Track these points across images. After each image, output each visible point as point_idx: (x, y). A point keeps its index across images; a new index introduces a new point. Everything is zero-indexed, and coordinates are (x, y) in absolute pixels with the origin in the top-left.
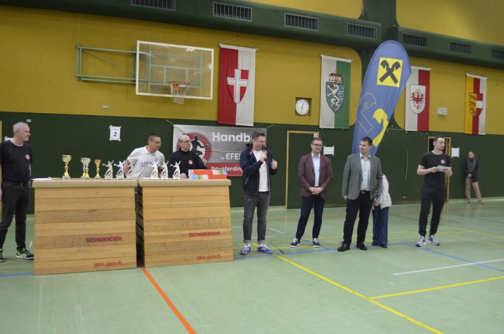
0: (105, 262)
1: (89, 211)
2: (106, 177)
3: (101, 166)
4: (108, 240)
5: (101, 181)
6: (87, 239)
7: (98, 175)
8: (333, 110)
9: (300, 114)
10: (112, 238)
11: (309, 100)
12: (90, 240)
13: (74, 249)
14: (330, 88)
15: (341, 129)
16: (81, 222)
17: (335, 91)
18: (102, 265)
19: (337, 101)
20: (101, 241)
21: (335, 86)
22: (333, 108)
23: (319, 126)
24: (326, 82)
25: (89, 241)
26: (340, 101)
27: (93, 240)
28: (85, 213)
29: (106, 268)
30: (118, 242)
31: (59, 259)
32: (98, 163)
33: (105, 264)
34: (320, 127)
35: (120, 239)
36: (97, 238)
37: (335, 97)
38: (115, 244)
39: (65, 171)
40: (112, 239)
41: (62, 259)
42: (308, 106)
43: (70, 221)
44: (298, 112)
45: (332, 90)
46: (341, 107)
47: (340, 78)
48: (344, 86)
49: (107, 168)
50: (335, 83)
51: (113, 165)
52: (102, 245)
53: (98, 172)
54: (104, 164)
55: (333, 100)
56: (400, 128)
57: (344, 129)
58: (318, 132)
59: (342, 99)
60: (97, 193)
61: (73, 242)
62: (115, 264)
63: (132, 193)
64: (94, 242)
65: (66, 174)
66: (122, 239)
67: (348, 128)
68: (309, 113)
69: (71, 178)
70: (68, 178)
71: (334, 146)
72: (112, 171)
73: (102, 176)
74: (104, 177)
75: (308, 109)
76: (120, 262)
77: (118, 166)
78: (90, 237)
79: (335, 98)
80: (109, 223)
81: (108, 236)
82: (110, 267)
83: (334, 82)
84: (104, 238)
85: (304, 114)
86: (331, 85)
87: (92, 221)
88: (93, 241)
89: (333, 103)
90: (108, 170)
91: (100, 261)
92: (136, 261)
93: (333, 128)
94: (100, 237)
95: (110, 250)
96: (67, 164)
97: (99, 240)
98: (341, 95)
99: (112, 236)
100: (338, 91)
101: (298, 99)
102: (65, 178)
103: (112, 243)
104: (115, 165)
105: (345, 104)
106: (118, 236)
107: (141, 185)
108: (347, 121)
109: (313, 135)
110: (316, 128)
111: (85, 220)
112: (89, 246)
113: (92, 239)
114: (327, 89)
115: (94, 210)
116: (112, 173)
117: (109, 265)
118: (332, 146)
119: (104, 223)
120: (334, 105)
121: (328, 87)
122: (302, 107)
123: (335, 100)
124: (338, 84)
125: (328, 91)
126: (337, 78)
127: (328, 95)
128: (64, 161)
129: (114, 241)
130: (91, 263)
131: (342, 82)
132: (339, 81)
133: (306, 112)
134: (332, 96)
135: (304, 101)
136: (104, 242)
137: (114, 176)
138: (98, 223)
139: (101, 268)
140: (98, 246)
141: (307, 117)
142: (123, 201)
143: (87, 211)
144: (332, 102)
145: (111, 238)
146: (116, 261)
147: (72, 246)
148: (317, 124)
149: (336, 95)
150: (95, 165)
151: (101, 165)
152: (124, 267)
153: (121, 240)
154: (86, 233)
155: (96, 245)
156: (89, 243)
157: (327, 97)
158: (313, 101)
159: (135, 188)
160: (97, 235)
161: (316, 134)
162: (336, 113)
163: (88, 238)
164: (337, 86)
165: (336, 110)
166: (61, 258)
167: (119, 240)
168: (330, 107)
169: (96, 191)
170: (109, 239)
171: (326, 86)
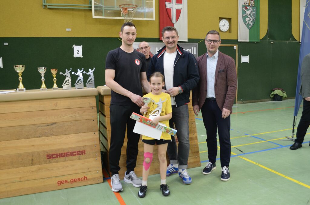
0: (69, 179)
1: (48, 125)
2: (65, 87)
3: (58, 76)
4: (71, 156)
5: (59, 90)
6: (48, 156)
7: (55, 85)
8: (248, 28)
9: (223, 31)
10: (75, 152)
11: (229, 20)
12: (51, 156)
13: (34, 168)
14: (245, 10)
15: (254, 42)
16: (39, 137)
17: (248, 12)
18: (66, 182)
19: (250, 20)
20: (63, 156)
21: (249, 8)
22: (248, 25)
23: (237, 40)
24: (242, 5)
25: (50, 158)
26: (253, 20)
27: (54, 156)
28: (44, 127)
29: (70, 185)
30: (82, 156)
31: (18, 180)
32: (54, 72)
33: (69, 181)
34: (239, 41)
35: (83, 152)
36: (58, 153)
37: (249, 16)
38: (79, 159)
39: (18, 83)
40: (74, 154)
41: (21, 180)
42: (228, 24)
43: (27, 137)
44: (221, 29)
45: (246, 11)
46: (253, 25)
47: (252, 2)
48: (255, 8)
49: (65, 77)
50: (249, 6)
51: (71, 73)
52: (65, 161)
53: (55, 81)
54: (61, 73)
55: (247, 19)
56: (297, 41)
57: (256, 42)
58: (237, 45)
59: (254, 18)
60: (56, 105)
61: (32, 160)
62: (79, 180)
63: (93, 102)
64: (56, 158)
65: (21, 86)
66: (86, 152)
67: (259, 41)
68: (230, 30)
69: (26, 89)
70: (22, 90)
71: (249, 56)
72: (70, 80)
73: (60, 86)
74: (62, 87)
75: (228, 27)
76: (85, 178)
77: (76, 74)
78: (51, 153)
79: (249, 18)
80: (71, 136)
81: (70, 151)
82: (75, 184)
83: (248, 4)
84: (66, 153)
85: (225, 31)
86: (245, 7)
87: (52, 135)
88: (54, 158)
89: (248, 22)
90: (66, 79)
91: (63, 179)
92: (101, 175)
93: (248, 41)
94: (62, 152)
95: (73, 166)
96: (20, 75)
97: (61, 155)
98: (253, 15)
99: (74, 151)
100: (251, 12)
101: (221, 19)
102: (19, 90)
103: (74, 157)
104: (73, 73)
105: (257, 22)
106: (81, 150)
107: (102, 94)
108: (258, 35)
109: (233, 47)
110: (235, 42)
111: (44, 135)
112: (50, 163)
113: (52, 155)
114: (243, 10)
115: (53, 124)
116: (70, 82)
117: (73, 181)
118: (247, 56)
119: (65, 137)
120: (249, 23)
121: (244, 8)
122: (224, 25)
123: (249, 19)
124: (251, 6)
125: (244, 12)
126: (250, 1)
127: (244, 15)
128: (18, 71)
129: (77, 156)
130: (55, 181)
131: (254, 5)
132: (251, 4)
133: (227, 29)
134: (246, 16)
135: (225, 20)
136: (67, 158)
137: (73, 86)
138: (59, 137)
139: (65, 185)
140: (61, 161)
141: (228, 33)
142: (84, 112)
143: (46, 125)
144: (246, 21)
145: (73, 152)
146: (81, 176)
147: (32, 164)
148: (235, 39)
149: (250, 15)
150: (52, 74)
151: (58, 74)
152: (89, 182)
153: (85, 154)
154: (46, 149)
155: (57, 162)
156: (50, 159)
157: (243, 17)
158: (232, 20)
159: (96, 96)
160: (59, 150)
161: (236, 47)
162: (250, 29)
163: (48, 154)
164: (250, 8)
165: (250, 27)
166: (20, 178)
167: (82, 154)
168: (245, 24)
169: (54, 102)
170: (72, 154)
171: (242, 8)
